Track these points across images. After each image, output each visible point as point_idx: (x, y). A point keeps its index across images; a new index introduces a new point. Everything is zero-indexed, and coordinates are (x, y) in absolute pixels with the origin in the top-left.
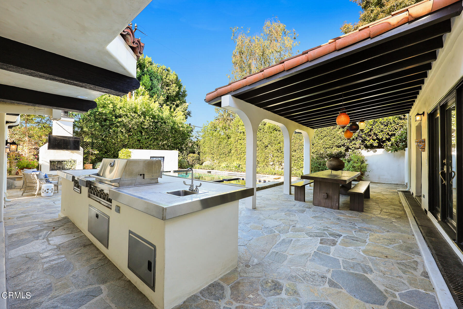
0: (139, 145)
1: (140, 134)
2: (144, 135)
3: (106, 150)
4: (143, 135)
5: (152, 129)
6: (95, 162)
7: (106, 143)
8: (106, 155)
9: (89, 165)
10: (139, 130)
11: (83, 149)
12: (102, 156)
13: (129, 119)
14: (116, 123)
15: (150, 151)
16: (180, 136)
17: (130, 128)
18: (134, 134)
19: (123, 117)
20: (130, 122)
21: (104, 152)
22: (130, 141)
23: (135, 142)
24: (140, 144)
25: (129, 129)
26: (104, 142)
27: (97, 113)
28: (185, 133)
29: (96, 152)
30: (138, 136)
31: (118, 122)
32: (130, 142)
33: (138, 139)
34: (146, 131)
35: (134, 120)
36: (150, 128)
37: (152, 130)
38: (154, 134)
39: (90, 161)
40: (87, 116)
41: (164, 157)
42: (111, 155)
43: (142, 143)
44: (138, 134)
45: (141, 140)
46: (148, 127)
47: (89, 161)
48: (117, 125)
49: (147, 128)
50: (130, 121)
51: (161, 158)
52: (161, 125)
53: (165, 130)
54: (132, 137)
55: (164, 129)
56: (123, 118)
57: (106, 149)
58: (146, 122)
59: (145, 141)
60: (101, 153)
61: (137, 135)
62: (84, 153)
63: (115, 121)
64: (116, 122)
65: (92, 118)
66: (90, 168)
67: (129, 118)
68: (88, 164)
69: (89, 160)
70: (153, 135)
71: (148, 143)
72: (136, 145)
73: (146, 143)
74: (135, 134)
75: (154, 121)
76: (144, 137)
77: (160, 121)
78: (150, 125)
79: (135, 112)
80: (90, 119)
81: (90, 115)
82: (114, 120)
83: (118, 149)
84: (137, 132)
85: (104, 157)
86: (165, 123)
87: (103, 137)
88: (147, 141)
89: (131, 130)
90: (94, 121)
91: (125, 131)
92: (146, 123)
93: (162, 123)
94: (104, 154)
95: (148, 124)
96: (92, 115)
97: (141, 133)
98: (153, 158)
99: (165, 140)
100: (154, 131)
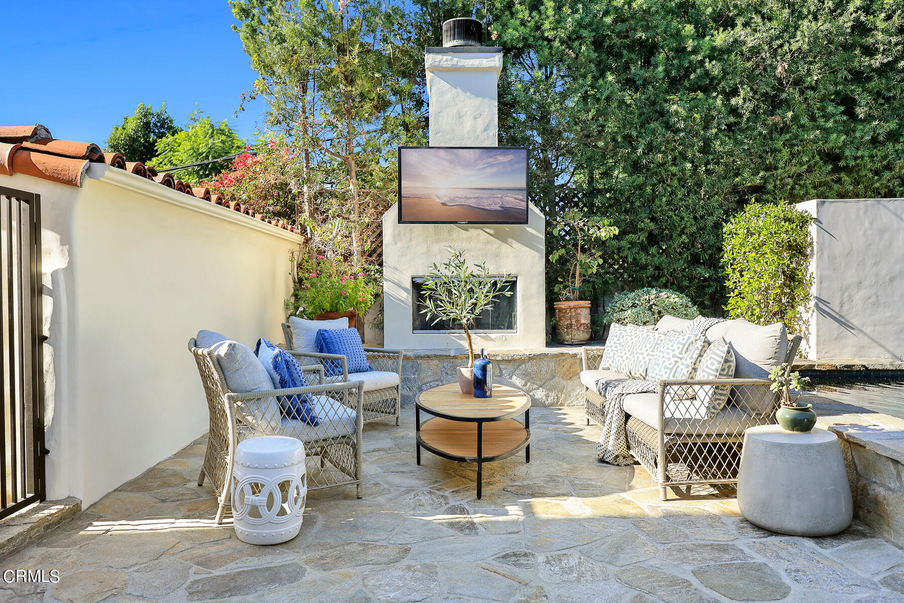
1: (843, 113)
2: (870, 118)
3: (652, 226)
4: (862, 116)
6: (604, 293)
7: (654, 185)
8: (653, 250)
9: (572, 304)
10: (832, 88)
11: (544, 217)
12: (634, 259)
13: (775, 23)
14: (702, 63)
17: (780, 81)
18: (804, 120)
19: (740, 21)
20: (781, 46)
21: (643, 237)
22: (781, 164)
23: (810, 170)
24: (838, 181)
25: (773, 88)
26: (641, 179)
29: (606, 231)
30: (830, 124)
31: (716, 54)
32: (779, 171)
33: (828, 146)
34: (879, 94)
39: (578, 283)
40: (562, 42)
42: (680, 254)
43: (847, 169)
44: (827, 117)
45: (847, 153)
47: (573, 282)
48: (707, 73)
50: (777, 38)
54: (791, 139)
56: (739, 27)
57: (653, 219)
58: (881, 25)
59: (871, 157)
60: (631, 243)
61: (821, 121)
62: (551, 243)
63: (695, 51)
64: (700, 57)
65: (583, 48)
66: (578, 321)
67: (770, 19)
68: (568, 299)
69: (574, 276)
71: (888, 167)
72: (815, 187)
73: (877, 173)
74: (813, 118)
76: (864, 133)
80: (576, 58)
81: (578, 38)
82: (690, 44)
83: (711, 214)
84: (821, 101)
85: (644, 261)
87: (640, 151)
88: (885, 157)
89: (784, 95)
90: (593, 65)
91: (750, 105)
92: (880, 36)
94: (644, 248)
96: (585, 33)
97: (849, 103)
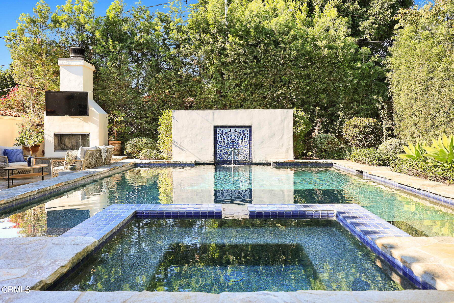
0: (221, 102)
5: (245, 62)
15: (213, 113)
16: (324, 72)
27: (133, 46)
28: (340, 62)
29: (119, 118)
35: (202, 47)
36: (239, 62)
37: (246, 65)
38: (251, 73)
39: (116, 135)
41: (250, 127)
46: (235, 60)
47: (114, 135)
49: (232, 63)
51: (244, 129)
52: (266, 51)
53: (279, 61)
55: (274, 60)
69: (114, 133)
70: (250, 77)
75: (248, 45)
77: (262, 41)
78: (238, 54)
79: (206, 31)
86: (277, 44)
93: (268, 45)
95: (233, 53)
98: (222, 129)
99: (281, 87)
100: (251, 68)
